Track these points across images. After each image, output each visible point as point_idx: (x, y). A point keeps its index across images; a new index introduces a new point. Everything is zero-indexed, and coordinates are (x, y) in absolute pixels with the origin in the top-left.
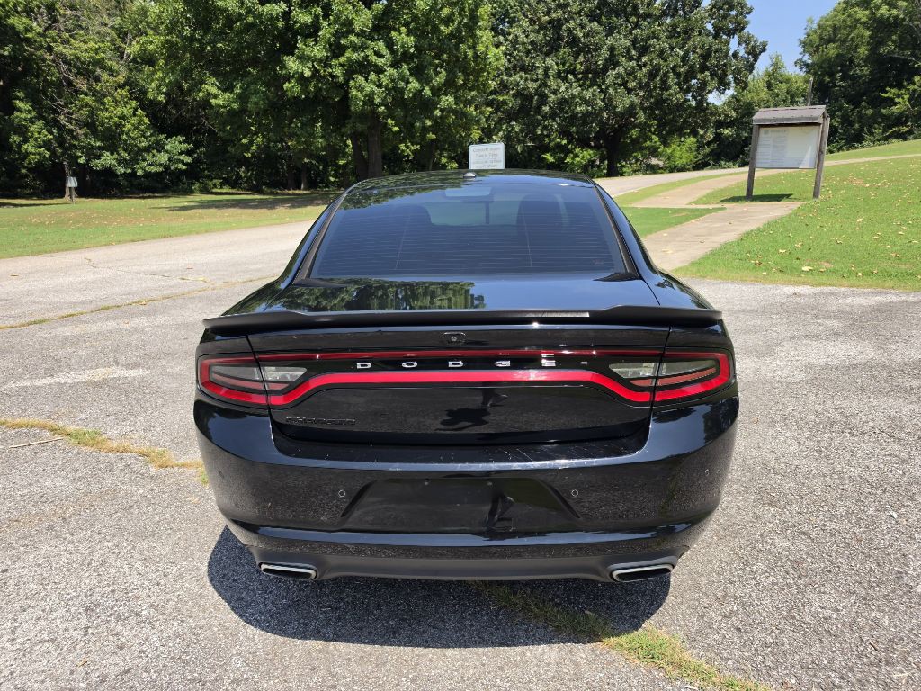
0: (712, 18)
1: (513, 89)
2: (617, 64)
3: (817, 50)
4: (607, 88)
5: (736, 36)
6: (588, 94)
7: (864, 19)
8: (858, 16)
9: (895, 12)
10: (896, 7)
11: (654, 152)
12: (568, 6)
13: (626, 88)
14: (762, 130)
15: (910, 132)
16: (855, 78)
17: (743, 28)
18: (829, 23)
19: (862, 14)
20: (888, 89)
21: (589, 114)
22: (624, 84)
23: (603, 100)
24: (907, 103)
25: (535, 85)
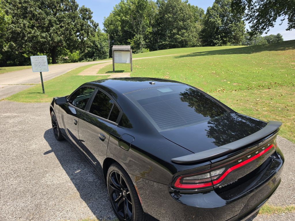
1: (10, 30)
2: (52, 26)
3: (108, 26)
4: (51, 33)
5: (89, 20)
6: (44, 35)
7: (119, 19)
8: (118, 18)
9: (127, 19)
10: (127, 17)
11: (66, 55)
12: (29, 2)
13: (57, 34)
14: (115, 52)
15: (135, 51)
16: (120, 36)
17: (91, 18)
18: (110, 19)
19: (119, 18)
20: (128, 39)
21: (45, 42)
22: (56, 33)
23: (50, 37)
24: (133, 44)
25: (20, 30)
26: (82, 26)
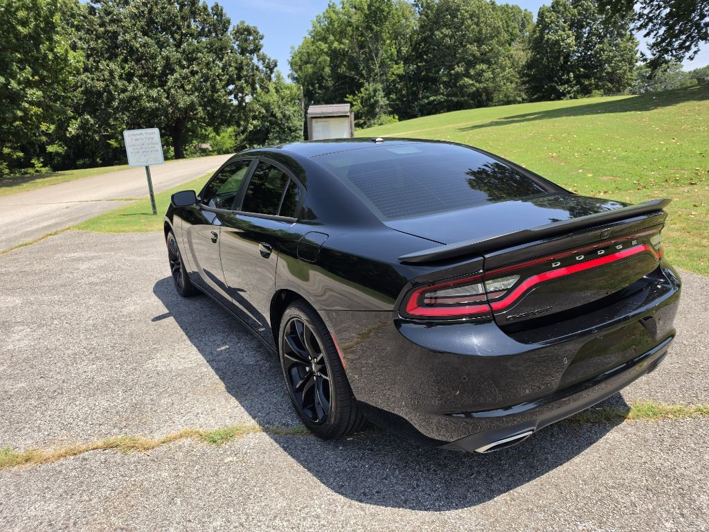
0: (237, 40)
1: (81, 86)
2: (173, 71)
3: (300, 68)
4: (169, 89)
5: (255, 55)
6: (154, 93)
7: (326, 50)
8: (322, 48)
9: (342, 46)
10: (343, 44)
12: (121, 21)
13: (184, 90)
14: (314, 120)
15: (365, 123)
16: (327, 88)
17: (260, 49)
18: (305, 51)
19: (324, 46)
20: (348, 95)
21: (157, 109)
22: (182, 87)
23: (167, 98)
24: (360, 105)
25: (102, 84)
26: (240, 68)
